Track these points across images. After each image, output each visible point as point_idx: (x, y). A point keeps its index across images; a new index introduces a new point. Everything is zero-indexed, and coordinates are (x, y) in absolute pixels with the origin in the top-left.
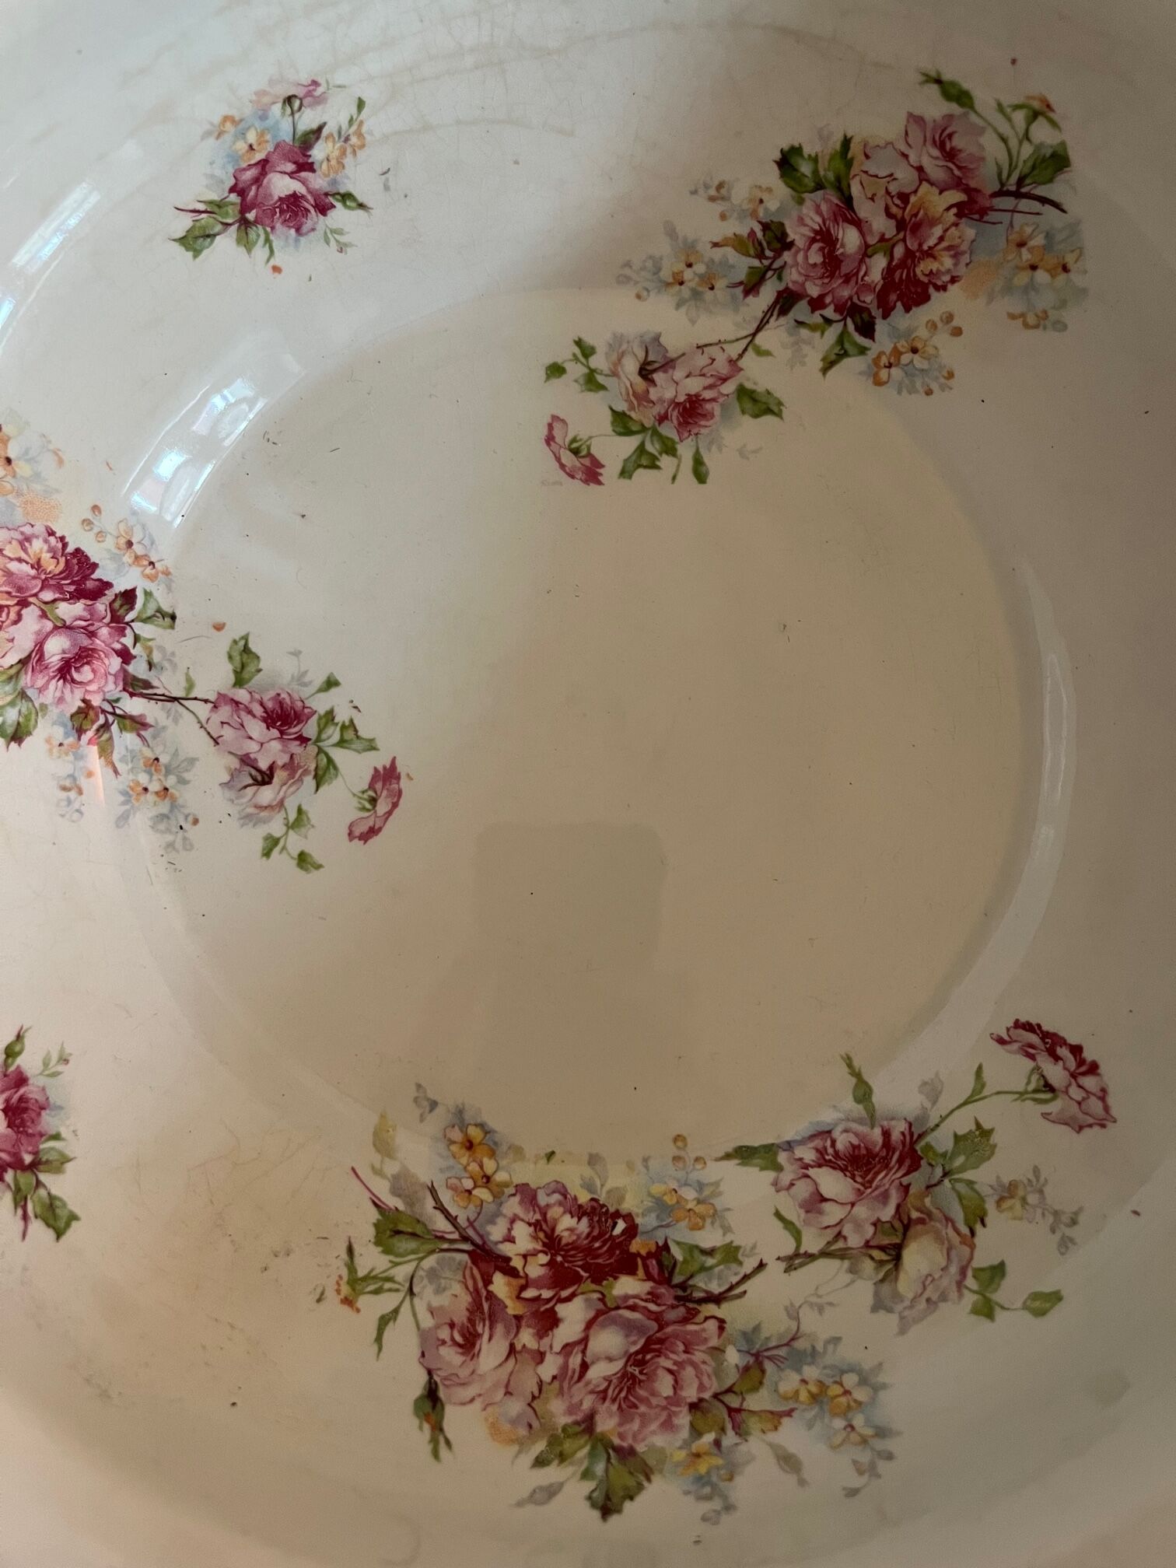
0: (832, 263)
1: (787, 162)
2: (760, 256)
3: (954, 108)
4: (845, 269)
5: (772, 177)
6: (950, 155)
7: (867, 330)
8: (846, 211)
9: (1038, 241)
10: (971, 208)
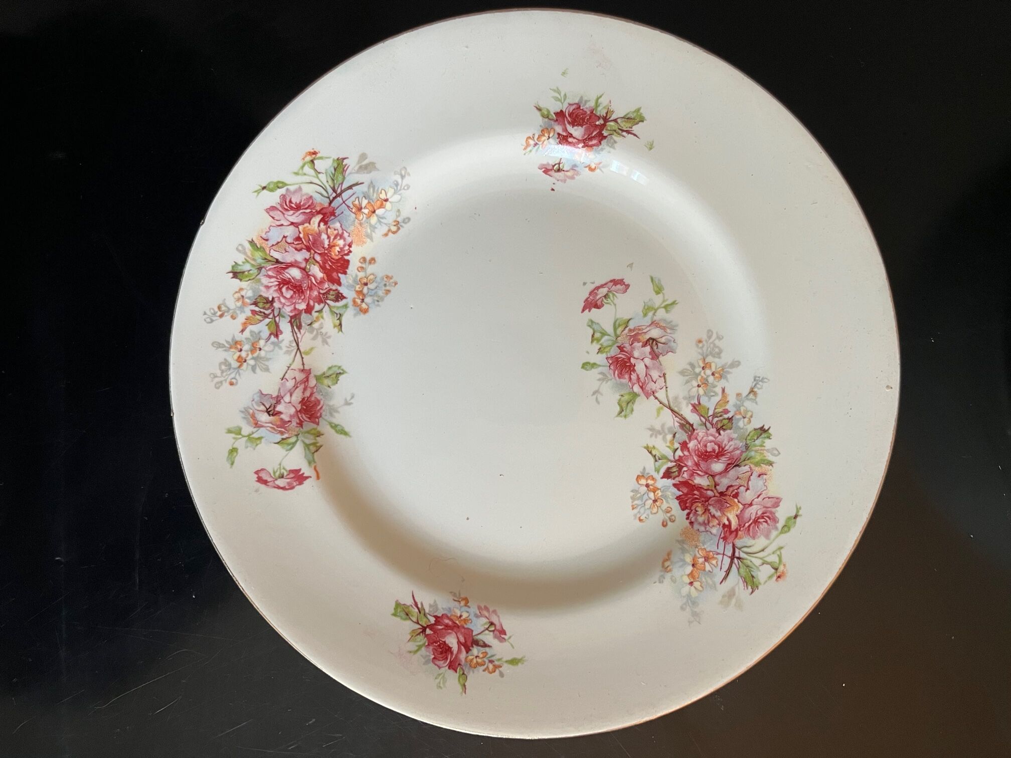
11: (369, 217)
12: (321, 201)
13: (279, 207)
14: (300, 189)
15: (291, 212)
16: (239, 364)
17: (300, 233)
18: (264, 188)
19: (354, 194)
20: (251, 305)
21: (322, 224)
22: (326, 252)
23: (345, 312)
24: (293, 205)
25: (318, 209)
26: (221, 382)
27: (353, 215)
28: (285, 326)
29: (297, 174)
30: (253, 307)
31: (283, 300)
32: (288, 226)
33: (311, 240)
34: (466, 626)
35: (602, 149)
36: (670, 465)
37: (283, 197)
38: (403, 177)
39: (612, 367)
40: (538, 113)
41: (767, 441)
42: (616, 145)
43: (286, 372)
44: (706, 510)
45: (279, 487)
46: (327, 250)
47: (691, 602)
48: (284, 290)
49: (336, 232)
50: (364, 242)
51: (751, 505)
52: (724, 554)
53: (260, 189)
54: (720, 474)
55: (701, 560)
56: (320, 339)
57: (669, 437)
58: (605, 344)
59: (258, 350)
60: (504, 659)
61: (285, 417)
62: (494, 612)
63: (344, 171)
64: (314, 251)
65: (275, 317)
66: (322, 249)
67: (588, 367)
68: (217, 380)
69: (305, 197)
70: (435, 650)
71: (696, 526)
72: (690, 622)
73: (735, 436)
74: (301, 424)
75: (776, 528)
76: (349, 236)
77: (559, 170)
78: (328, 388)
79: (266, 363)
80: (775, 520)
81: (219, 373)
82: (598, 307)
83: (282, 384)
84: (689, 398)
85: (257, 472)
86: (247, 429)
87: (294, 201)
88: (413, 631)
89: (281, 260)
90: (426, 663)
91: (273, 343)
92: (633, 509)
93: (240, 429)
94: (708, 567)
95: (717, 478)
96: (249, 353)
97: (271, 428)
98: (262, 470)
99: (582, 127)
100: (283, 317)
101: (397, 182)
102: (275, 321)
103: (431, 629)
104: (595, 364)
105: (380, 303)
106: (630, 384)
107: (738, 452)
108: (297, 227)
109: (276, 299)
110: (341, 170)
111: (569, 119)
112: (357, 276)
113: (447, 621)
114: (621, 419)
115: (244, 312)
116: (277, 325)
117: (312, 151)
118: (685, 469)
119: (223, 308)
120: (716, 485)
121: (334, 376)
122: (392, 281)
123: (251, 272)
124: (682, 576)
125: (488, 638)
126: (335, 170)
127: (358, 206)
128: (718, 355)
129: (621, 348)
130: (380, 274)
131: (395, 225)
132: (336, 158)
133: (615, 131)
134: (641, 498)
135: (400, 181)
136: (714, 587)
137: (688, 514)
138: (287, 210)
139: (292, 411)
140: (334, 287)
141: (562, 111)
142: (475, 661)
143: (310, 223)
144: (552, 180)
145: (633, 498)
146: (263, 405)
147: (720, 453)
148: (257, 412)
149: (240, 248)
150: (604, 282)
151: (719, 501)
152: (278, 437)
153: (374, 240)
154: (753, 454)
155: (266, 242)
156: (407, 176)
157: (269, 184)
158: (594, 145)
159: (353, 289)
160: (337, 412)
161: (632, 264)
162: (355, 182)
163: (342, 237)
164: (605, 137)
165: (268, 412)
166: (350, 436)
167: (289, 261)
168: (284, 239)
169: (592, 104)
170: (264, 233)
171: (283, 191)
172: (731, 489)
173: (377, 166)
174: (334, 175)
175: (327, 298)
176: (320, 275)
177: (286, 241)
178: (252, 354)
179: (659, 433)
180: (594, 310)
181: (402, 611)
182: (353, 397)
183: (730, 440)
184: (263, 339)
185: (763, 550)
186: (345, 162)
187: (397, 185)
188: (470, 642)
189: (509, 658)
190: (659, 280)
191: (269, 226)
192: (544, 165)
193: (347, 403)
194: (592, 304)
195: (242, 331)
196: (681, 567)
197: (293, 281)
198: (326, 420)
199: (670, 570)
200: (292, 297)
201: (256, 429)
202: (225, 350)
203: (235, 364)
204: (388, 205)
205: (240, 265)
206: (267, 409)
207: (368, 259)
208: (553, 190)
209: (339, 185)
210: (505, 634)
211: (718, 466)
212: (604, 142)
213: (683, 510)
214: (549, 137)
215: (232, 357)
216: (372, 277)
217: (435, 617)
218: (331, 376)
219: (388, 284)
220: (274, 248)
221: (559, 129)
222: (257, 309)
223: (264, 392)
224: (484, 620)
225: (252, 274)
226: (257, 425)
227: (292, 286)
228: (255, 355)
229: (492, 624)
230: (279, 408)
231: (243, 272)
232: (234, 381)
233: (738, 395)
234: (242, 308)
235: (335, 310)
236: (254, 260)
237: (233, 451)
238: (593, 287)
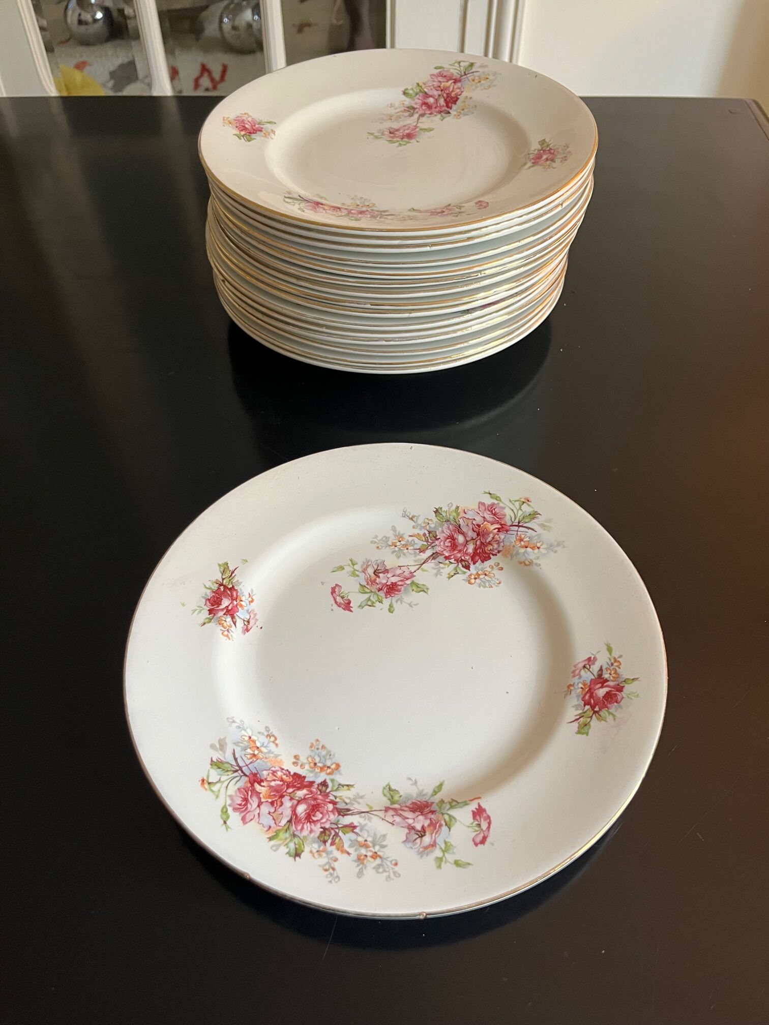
11: (261, 751)
12: (243, 782)
13: (243, 814)
14: (231, 796)
15: (249, 805)
16: (378, 858)
17: (267, 801)
18: (225, 822)
19: (242, 758)
20: (325, 845)
21: (262, 784)
22: (286, 784)
23: (337, 782)
24: (243, 803)
25: (249, 785)
26: (394, 873)
27: (258, 761)
28: (347, 820)
29: (217, 797)
30: (328, 844)
31: (324, 820)
32: (260, 810)
33: (274, 793)
34: (589, 684)
35: (241, 590)
36: (460, 565)
37: (235, 809)
38: (234, 722)
39: (393, 595)
40: (207, 625)
41: (443, 509)
42: (240, 581)
43: (387, 821)
44: (490, 543)
45: (489, 827)
46: (284, 783)
47: (550, 547)
48: (315, 819)
49: (270, 774)
50: (281, 760)
51: (484, 517)
52: (517, 531)
53: (226, 826)
54: (465, 537)
55: (522, 543)
56: (359, 800)
57: (441, 565)
58: (376, 599)
59: (366, 843)
60: (609, 656)
61: (427, 823)
62: (575, 666)
63: (222, 762)
64: (284, 792)
65: (338, 828)
66: (283, 787)
67: (392, 609)
68: (392, 875)
69: (238, 794)
70: (610, 703)
71: (501, 548)
72: (564, 547)
73: (440, 529)
74: (433, 812)
75: (498, 503)
76: (275, 767)
77: (248, 622)
78: (402, 798)
79: (378, 837)
80: (493, 504)
81: (386, 874)
82: (349, 602)
83: (397, 825)
84: (415, 554)
85: (476, 845)
86: (438, 853)
87: (239, 802)
88: (598, 719)
89: (288, 819)
90: (621, 707)
91: (361, 830)
92: (492, 587)
93: (437, 858)
94: (527, 539)
95: (468, 539)
96: (369, 849)
97: (436, 834)
98: (473, 840)
99: (222, 599)
100: (338, 821)
101: (237, 726)
102: (341, 827)
103: (595, 707)
104: (390, 605)
105: (332, 753)
106: (405, 586)
107: (451, 527)
108: (262, 803)
109: (323, 826)
110: (221, 764)
111: (215, 606)
112: (307, 770)
113: (587, 697)
114: (429, 592)
115: (332, 851)
116: (346, 826)
117: (201, 782)
118: (463, 558)
119: (327, 867)
120: (473, 539)
121: (391, 792)
122: (315, 744)
123: (296, 843)
124: (535, 553)
125: (595, 668)
126: (219, 768)
127: (251, 756)
128: (387, 538)
129: (380, 590)
130: (308, 752)
131: (270, 738)
132: (210, 766)
133: (230, 580)
134: (484, 582)
135: (237, 724)
136: (539, 535)
137: (493, 555)
138: (247, 809)
139: (421, 818)
140: (316, 786)
141: (209, 610)
142: (614, 675)
143: (260, 793)
144: (254, 627)
145: (485, 587)
146: (416, 840)
147: (452, 538)
148: (422, 845)
149: (274, 848)
150: (333, 599)
151: (483, 536)
152: (444, 828)
153: (279, 753)
154: (451, 517)
155: (272, 827)
156: (234, 719)
157: (222, 818)
158: (237, 594)
159: (318, 774)
160: (422, 791)
161: (322, 582)
162: (232, 756)
163: (274, 773)
164: (233, 587)
165: (421, 837)
166: (444, 781)
167: (291, 812)
168: (271, 814)
169: (208, 592)
170: (263, 828)
171: (230, 810)
172: (475, 529)
173: (222, 738)
174: (224, 770)
175: (325, 792)
176: (305, 791)
177: (274, 812)
178: (369, 847)
179: (439, 571)
180: (351, 605)
181: (583, 729)
182: (410, 779)
183: (443, 532)
184: (357, 838)
185: (513, 510)
186: (214, 760)
187: (239, 727)
188: (600, 680)
189: (607, 653)
190: (335, 568)
191: (258, 824)
192: (243, 631)
193: (416, 782)
194: (347, 606)
195: (349, 854)
196: (528, 554)
197: (308, 811)
198: (430, 799)
199: (531, 560)
200: (322, 813)
201: (437, 846)
202: (365, 868)
203: (378, 861)
204: (253, 738)
205: (290, 850)
206: (420, 837)
207: (294, 760)
208: (261, 628)
209: (232, 767)
210: (590, 658)
211: (461, 539)
212: (236, 588)
213: (490, 558)
214: (225, 621)
215: (372, 863)
216: (310, 759)
217: (585, 706)
218: (391, 795)
219: (317, 747)
220: (277, 823)
221: (221, 614)
222: (330, 841)
223: (404, 838)
224: (583, 672)
225: (299, 842)
226: (433, 845)
227: (312, 812)
228: (371, 845)
229: (584, 667)
230: (419, 827)
231: (296, 849)
232: (393, 862)
233: (414, 527)
234: (328, 853)
235: (335, 789)
236: (286, 839)
237: (457, 863)
238: (335, 605)
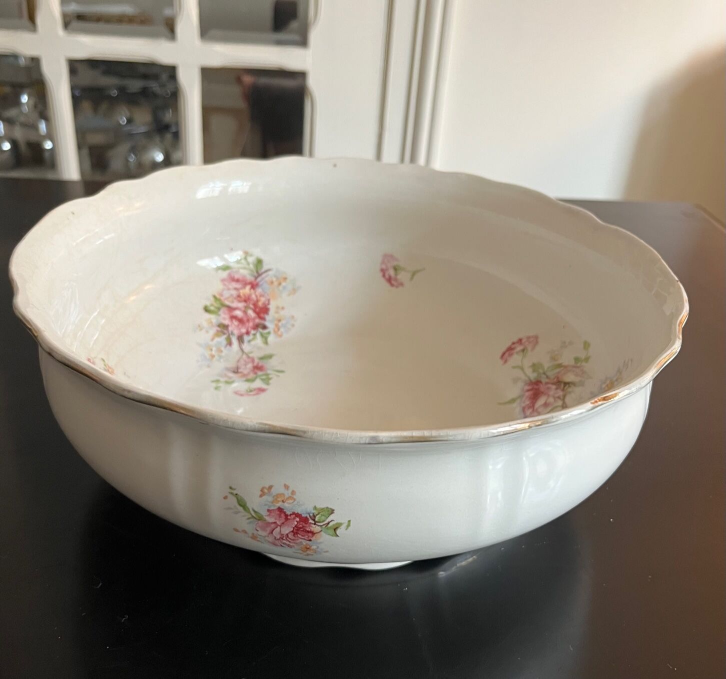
0: (241, 321)
1: (206, 310)
2: (224, 334)
3: (227, 272)
4: (245, 319)
5: (207, 316)
6: (238, 281)
7: (265, 327)
8: (231, 309)
9: (274, 279)
10: (254, 286)
